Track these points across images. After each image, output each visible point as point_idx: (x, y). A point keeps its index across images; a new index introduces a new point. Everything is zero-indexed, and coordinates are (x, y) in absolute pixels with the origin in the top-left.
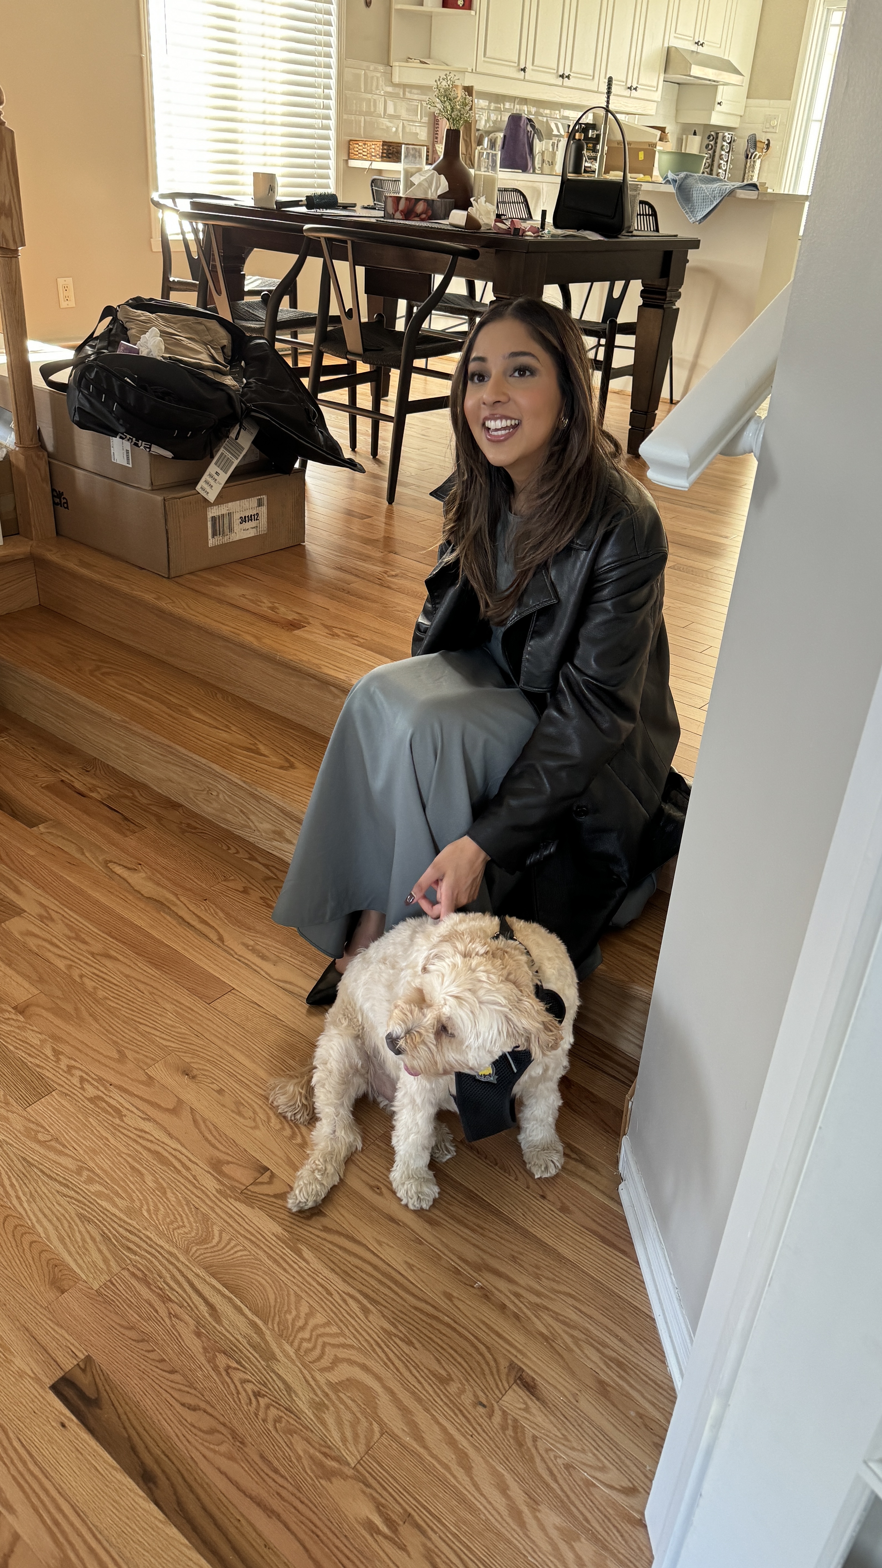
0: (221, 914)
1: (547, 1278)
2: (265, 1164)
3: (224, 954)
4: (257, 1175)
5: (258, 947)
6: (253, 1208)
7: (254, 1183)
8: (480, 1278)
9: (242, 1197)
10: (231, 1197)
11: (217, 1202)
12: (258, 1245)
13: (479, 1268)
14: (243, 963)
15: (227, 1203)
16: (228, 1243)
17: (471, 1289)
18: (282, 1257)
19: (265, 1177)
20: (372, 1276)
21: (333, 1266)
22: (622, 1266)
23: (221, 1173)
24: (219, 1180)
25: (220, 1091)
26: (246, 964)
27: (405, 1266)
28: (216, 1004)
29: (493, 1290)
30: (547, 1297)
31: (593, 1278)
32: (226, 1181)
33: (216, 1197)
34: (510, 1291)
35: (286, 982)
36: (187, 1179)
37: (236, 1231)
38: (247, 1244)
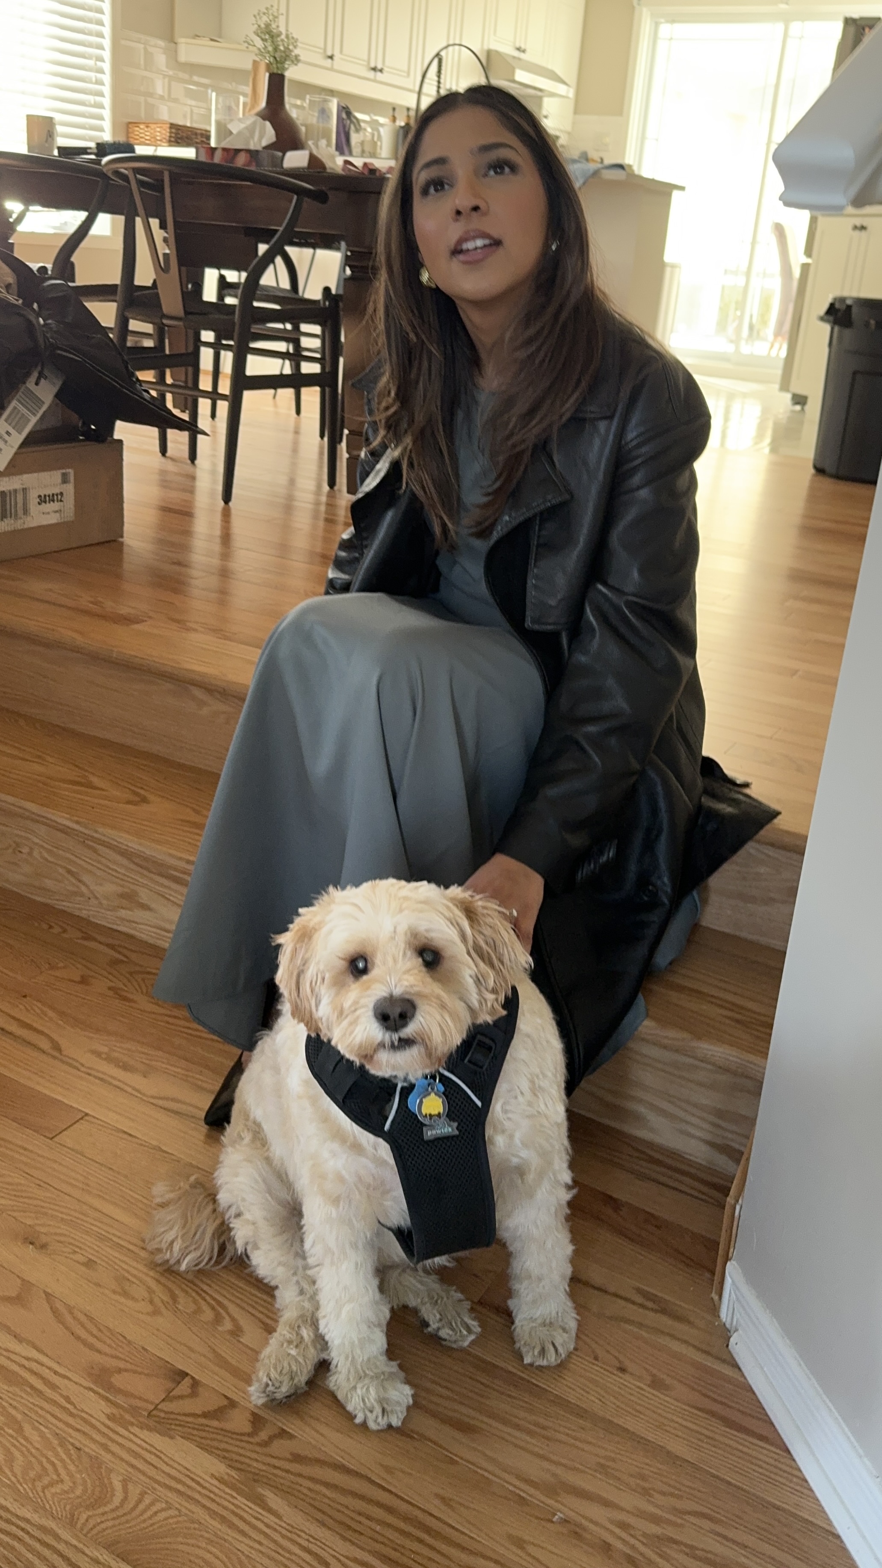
0: (51, 1013)
1: (663, 1494)
2: (181, 1367)
3: (65, 1067)
4: (171, 1385)
5: (116, 1055)
6: (172, 1438)
7: (168, 1398)
8: (560, 1506)
9: (151, 1423)
10: (132, 1424)
11: (111, 1434)
12: (192, 1499)
13: (553, 1489)
14: (96, 1077)
15: (126, 1433)
16: (139, 1501)
17: (549, 1525)
18: (233, 1512)
19: (185, 1387)
20: (389, 1525)
21: (319, 1516)
22: (767, 1460)
23: (110, 1387)
24: (107, 1400)
25: (89, 1264)
26: (101, 1079)
27: (437, 1502)
28: (65, 1138)
29: (583, 1521)
30: (669, 1522)
31: (729, 1483)
32: (120, 1400)
33: (109, 1427)
34: (612, 1522)
35: (167, 1099)
36: (55, 1403)
37: (150, 1478)
38: (172, 1497)
